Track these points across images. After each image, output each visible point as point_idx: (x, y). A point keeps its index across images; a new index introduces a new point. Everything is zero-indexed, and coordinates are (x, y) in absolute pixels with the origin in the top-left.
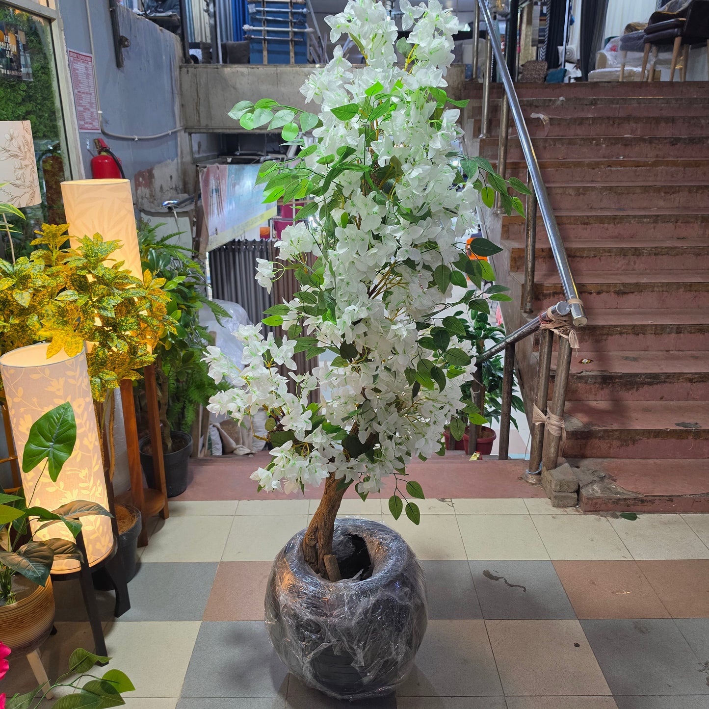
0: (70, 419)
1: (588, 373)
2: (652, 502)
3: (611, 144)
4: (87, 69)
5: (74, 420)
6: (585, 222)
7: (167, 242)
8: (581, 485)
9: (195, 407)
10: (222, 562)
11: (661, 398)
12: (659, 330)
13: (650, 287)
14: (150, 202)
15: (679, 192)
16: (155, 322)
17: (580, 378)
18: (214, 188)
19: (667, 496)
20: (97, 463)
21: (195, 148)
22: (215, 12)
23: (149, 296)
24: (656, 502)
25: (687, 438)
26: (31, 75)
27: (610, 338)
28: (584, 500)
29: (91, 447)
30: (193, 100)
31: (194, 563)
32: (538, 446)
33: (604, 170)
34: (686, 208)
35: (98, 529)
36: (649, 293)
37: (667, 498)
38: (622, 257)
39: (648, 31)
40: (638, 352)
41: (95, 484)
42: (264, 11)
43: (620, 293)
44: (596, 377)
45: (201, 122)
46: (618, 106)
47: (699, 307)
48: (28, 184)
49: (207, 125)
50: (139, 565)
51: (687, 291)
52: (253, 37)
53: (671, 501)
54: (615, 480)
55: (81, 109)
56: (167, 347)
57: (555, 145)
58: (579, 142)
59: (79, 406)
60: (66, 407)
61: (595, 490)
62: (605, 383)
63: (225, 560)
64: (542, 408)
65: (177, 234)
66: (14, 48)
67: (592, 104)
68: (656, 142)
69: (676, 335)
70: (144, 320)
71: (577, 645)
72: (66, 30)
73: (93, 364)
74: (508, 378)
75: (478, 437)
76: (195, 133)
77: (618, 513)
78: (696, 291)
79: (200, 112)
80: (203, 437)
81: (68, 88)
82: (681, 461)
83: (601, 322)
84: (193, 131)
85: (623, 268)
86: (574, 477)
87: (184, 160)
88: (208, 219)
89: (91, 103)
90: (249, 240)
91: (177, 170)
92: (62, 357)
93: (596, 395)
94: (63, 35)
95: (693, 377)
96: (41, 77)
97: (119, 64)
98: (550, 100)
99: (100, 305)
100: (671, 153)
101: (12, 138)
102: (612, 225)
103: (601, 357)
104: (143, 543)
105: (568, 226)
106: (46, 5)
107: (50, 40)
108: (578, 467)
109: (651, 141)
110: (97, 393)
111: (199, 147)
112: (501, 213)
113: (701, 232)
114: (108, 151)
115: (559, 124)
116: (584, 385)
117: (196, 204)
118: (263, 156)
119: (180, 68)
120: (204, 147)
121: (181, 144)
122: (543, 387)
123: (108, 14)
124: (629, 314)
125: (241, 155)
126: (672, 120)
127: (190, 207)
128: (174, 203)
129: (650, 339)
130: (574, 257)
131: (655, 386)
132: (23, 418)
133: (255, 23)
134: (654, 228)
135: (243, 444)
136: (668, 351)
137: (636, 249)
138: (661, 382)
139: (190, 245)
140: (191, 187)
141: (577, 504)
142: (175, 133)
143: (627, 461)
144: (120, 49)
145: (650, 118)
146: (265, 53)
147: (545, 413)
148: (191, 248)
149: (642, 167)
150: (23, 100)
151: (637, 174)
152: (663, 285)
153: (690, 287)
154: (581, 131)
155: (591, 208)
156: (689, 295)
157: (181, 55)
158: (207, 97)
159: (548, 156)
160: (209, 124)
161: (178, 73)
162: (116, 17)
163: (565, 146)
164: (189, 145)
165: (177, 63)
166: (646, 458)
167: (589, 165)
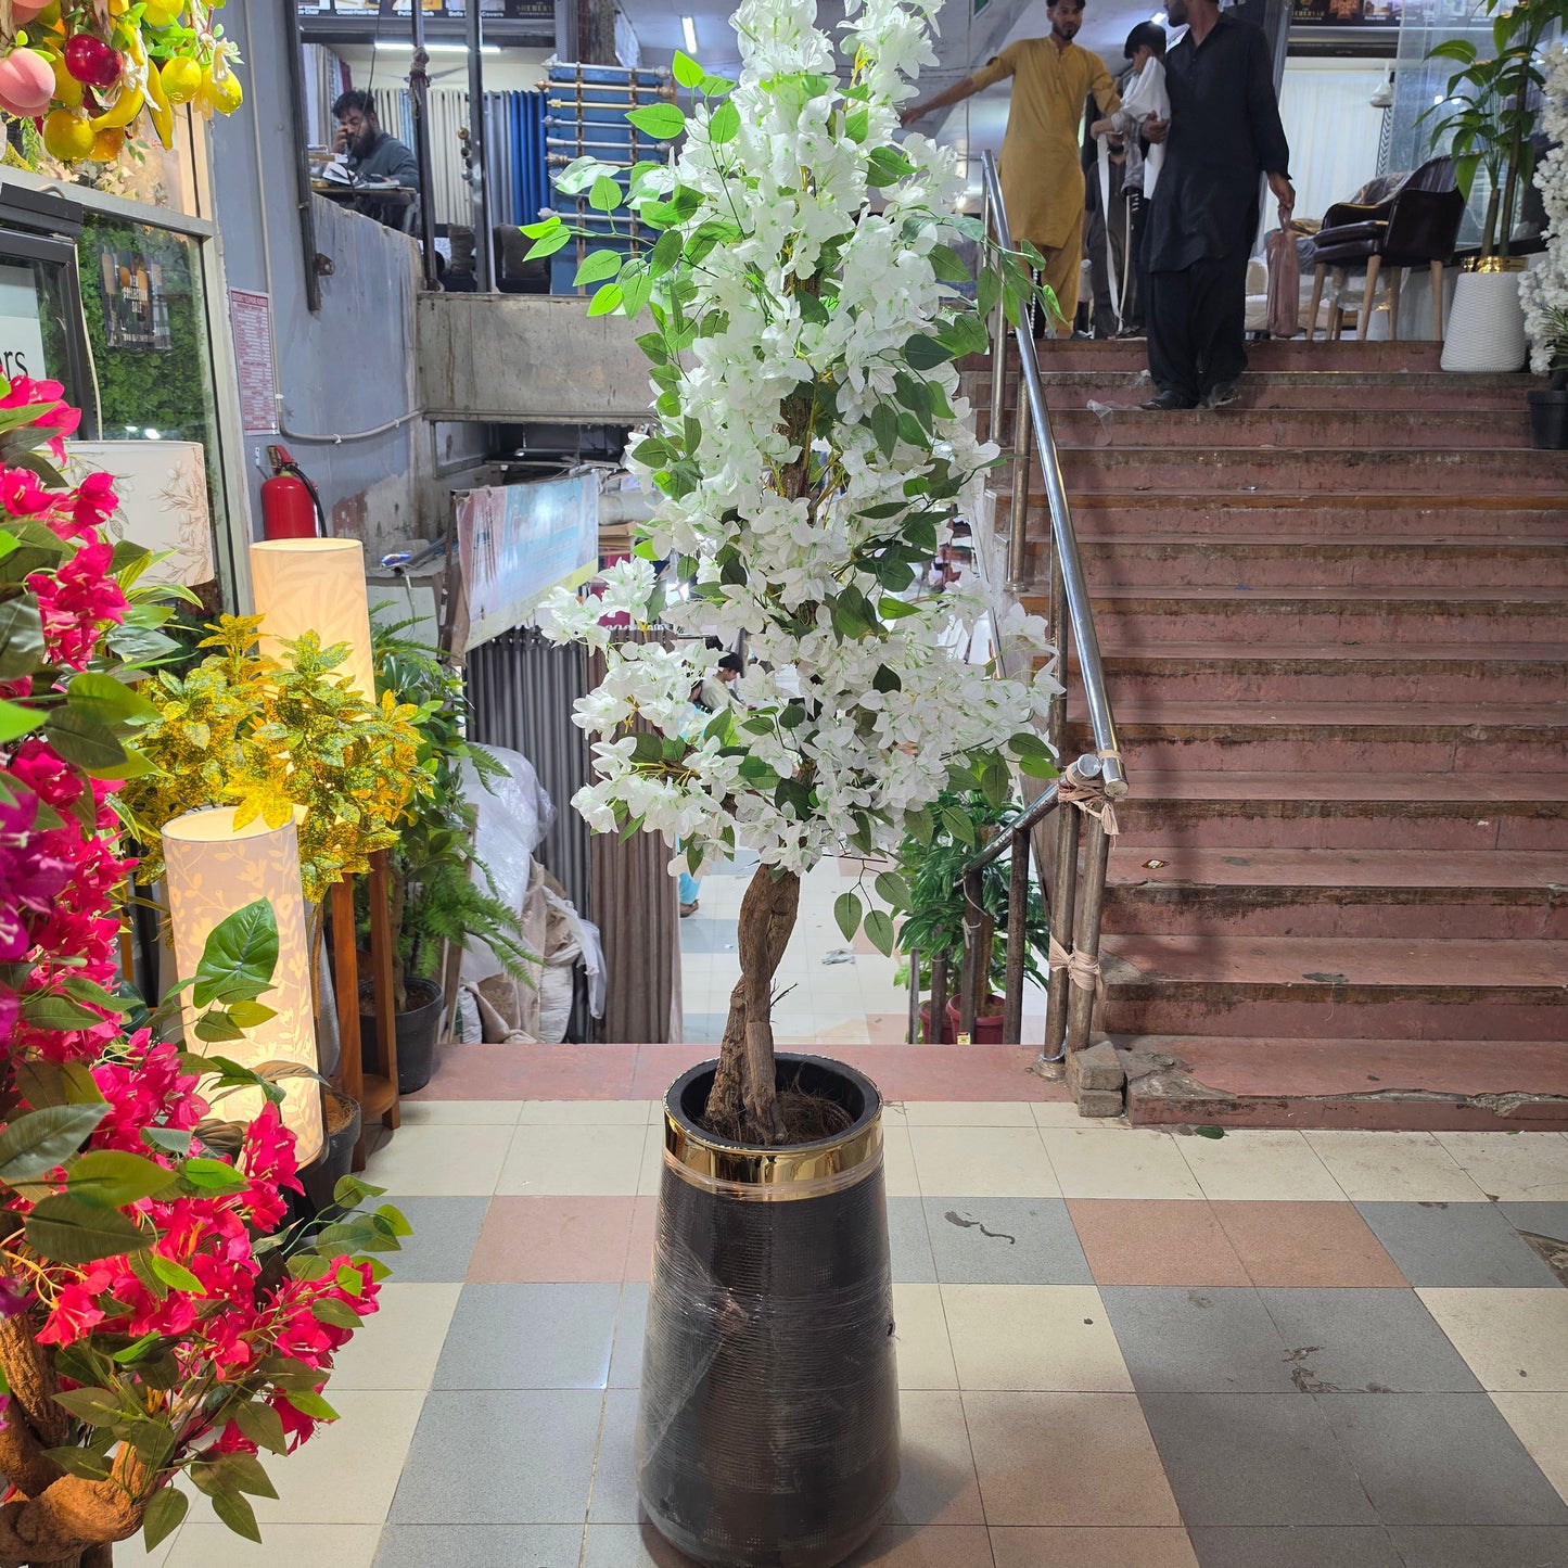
0: (268, 924)
1: (1156, 885)
2: (1252, 1107)
3: (1234, 462)
4: (258, 317)
5: (275, 926)
6: (1174, 610)
7: (397, 636)
8: (1130, 1078)
9: (438, 945)
10: (495, 1198)
11: (1288, 932)
12: (1291, 810)
13: (1284, 732)
15: (1351, 556)
16: (400, 777)
17: (1140, 893)
18: (482, 531)
19: (1277, 1098)
20: (306, 1003)
21: (442, 448)
23: (390, 734)
24: (1259, 1107)
25: (1324, 1001)
26: (168, 339)
27: (1202, 822)
28: (1133, 1103)
29: (299, 975)
30: (442, 359)
31: (448, 1198)
32: (1058, 1010)
33: (1216, 512)
34: (1366, 587)
35: (304, 1112)
36: (1279, 743)
37: (1277, 1102)
38: (1236, 676)
39: (1321, 241)
40: (1252, 850)
41: (301, 1036)
43: (1225, 743)
44: (1169, 891)
45: (456, 400)
47: (1371, 770)
48: (198, 548)
49: (467, 408)
51: (1346, 741)
53: (1286, 1106)
54: (1190, 1071)
55: (247, 393)
56: (412, 822)
57: (1127, 463)
58: (1173, 458)
59: (286, 907)
60: (262, 907)
61: (1157, 1086)
62: (1186, 903)
63: (500, 1193)
64: (1063, 941)
65: (411, 621)
66: (144, 296)
68: (1318, 459)
69: (1320, 820)
70: (382, 774)
71: (1088, 1322)
72: (227, 255)
73: (304, 842)
74: (1018, 894)
75: (979, 1015)
76: (443, 421)
77: (1193, 1128)
78: (1364, 741)
79: (455, 382)
80: (446, 1009)
81: (227, 357)
82: (1313, 1042)
83: (1186, 793)
84: (440, 417)
85: (1237, 697)
86: (1118, 1063)
87: (420, 473)
88: (469, 590)
89: (264, 382)
91: (408, 493)
92: (258, 828)
93: (1170, 924)
94: (222, 263)
95: (1343, 894)
96: (183, 339)
97: (313, 305)
98: (1124, 376)
99: (321, 748)
100: (1348, 481)
101: (179, 475)
102: (1222, 617)
103: (1185, 856)
104: (358, 1165)
105: (1141, 617)
106: (195, 215)
107: (198, 272)
108: (1129, 1049)
109: (1307, 458)
110: (310, 889)
111: (449, 446)
112: (1019, 591)
114: (293, 469)
115: (1138, 422)
116: (1148, 906)
117: (448, 561)
118: (574, 464)
119: (419, 298)
120: (458, 444)
121: (416, 439)
122: (1064, 904)
123: (296, 215)
124: (1241, 781)
125: (527, 457)
126: (1352, 417)
127: (437, 567)
128: (402, 559)
129: (1275, 826)
130: (1148, 675)
131: (1276, 910)
132: (199, 923)
133: (562, 204)
134: (1300, 623)
135: (522, 1028)
136: (1307, 848)
137: (1260, 662)
138: (1285, 903)
139: (435, 640)
140: (432, 525)
141: (1123, 1112)
142: (407, 422)
143: (1218, 1040)
144: (315, 278)
145: (1311, 412)
147: (1069, 950)
148: (435, 646)
149: (1287, 507)
150: (154, 383)
151: (1278, 521)
152: (1303, 729)
153: (1353, 733)
155: (1189, 583)
156: (1352, 748)
157: (420, 274)
158: (469, 354)
159: (1116, 484)
160: (472, 406)
161: (414, 309)
162: (311, 220)
163: (1146, 465)
164: (430, 443)
165: (413, 289)
166: (1252, 1036)
167: (1188, 503)
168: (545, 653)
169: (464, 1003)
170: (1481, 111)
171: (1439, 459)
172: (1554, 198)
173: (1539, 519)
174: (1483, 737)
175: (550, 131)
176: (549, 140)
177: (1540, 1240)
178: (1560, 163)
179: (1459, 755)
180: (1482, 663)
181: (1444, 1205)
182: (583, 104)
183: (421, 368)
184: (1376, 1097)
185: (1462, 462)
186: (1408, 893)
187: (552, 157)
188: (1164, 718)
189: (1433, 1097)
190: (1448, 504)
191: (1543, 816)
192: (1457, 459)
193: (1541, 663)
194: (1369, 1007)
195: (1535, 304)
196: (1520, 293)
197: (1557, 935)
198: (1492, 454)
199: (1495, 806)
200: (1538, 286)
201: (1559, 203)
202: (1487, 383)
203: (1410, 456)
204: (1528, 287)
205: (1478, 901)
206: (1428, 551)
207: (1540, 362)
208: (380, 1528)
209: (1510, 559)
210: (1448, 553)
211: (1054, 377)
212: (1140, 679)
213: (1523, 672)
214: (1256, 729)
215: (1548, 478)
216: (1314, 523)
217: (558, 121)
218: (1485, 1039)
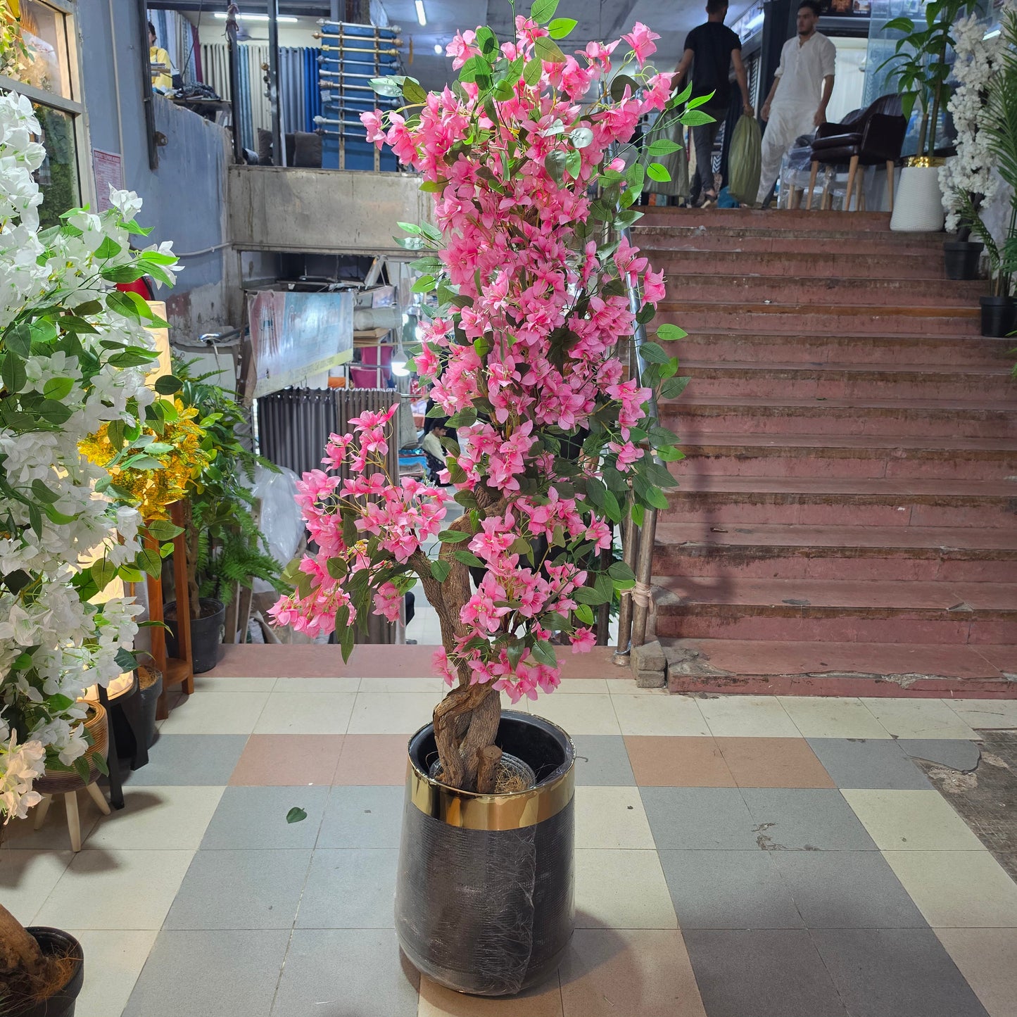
1: (692, 544)
2: (746, 681)
3: (756, 285)
4: (115, 171)
6: (712, 376)
7: (204, 382)
8: (669, 663)
10: (253, 735)
11: (775, 576)
12: (780, 500)
13: (779, 450)
14: (184, 334)
15: (827, 344)
17: (682, 549)
18: (267, 319)
19: (762, 675)
21: (246, 269)
22: (278, 98)
24: (750, 681)
25: (795, 617)
26: (49, 179)
27: (724, 507)
28: (671, 678)
30: (245, 209)
31: (221, 735)
32: (626, 621)
33: (743, 315)
34: (836, 363)
36: (775, 459)
37: (762, 679)
38: (750, 418)
39: (817, 146)
40: (756, 525)
42: (342, 100)
43: (742, 458)
44: (700, 549)
45: (254, 237)
46: (771, 239)
47: (833, 476)
49: (261, 242)
50: (157, 737)
51: (818, 458)
52: (326, 131)
53: (767, 680)
54: (708, 660)
56: (200, 490)
57: (688, 284)
58: (717, 281)
61: (686, 668)
62: (711, 556)
63: (256, 732)
65: (217, 373)
67: (738, 236)
68: (809, 284)
69: (798, 506)
71: (630, 808)
72: (93, 126)
76: (246, 251)
77: (708, 694)
78: (829, 457)
79: (253, 225)
80: (240, 631)
81: (91, 193)
82: (788, 643)
83: (714, 489)
84: (244, 248)
85: (752, 430)
86: (662, 654)
87: (230, 284)
88: (257, 357)
90: (311, 388)
91: (221, 296)
93: (701, 569)
94: (88, 131)
95: (810, 551)
96: (60, 179)
97: (153, 165)
98: (689, 229)
100: (828, 298)
102: (744, 380)
104: (163, 715)
106: (69, 98)
107: (72, 136)
108: (670, 646)
109: (803, 282)
111: (251, 269)
113: (848, 391)
115: (695, 259)
116: (687, 558)
117: (243, 339)
118: (333, 282)
119: (230, 169)
120: (257, 268)
121: (227, 262)
122: (630, 552)
123: (142, 106)
124: (750, 481)
125: (308, 280)
126: (833, 258)
127: (235, 342)
128: (214, 337)
129: (770, 510)
130: (694, 415)
131: (768, 561)
133: (330, 115)
134: (793, 385)
136: (792, 524)
137: (766, 408)
138: (773, 557)
139: (233, 386)
140: (238, 318)
141: (665, 684)
142: (220, 250)
143: (728, 642)
144: (154, 147)
145: (804, 255)
146: (342, 153)
148: (234, 391)
149: (788, 313)
151: (782, 321)
152: (791, 449)
153: (822, 453)
154: (723, 268)
155: (723, 360)
156: (822, 462)
157: (231, 153)
158: (263, 207)
159: (680, 298)
160: (265, 241)
161: (226, 176)
162: (152, 109)
163: (700, 285)
164: (238, 265)
165: (226, 162)
166: (749, 639)
167: (725, 309)
168: (313, 405)
169: (253, 629)
170: (917, 64)
171: (886, 285)
172: (960, 118)
173: (947, 323)
174: (904, 456)
175: (322, 66)
176: (321, 72)
177: (923, 762)
178: (963, 96)
179: (889, 467)
180: (905, 410)
181: (863, 741)
182: (344, 49)
183: (231, 216)
184: (825, 675)
185: (900, 287)
186: (852, 551)
187: (323, 83)
188: (704, 442)
189: (861, 675)
190: (890, 313)
191: (940, 505)
192: (897, 285)
193: (943, 411)
194: (824, 621)
195: (949, 187)
196: (939, 180)
197: (946, 578)
198: (919, 282)
199: (908, 498)
200: (951, 175)
201: (963, 121)
202: (918, 238)
203: (868, 283)
204: (945, 176)
205: (896, 556)
206: (876, 341)
207: (951, 223)
208: (157, 932)
209: (926, 347)
210: (888, 343)
211: (644, 229)
212: (689, 418)
213: (932, 416)
214: (760, 448)
215: (954, 298)
216: (805, 324)
217: (327, 59)
218: (896, 642)
